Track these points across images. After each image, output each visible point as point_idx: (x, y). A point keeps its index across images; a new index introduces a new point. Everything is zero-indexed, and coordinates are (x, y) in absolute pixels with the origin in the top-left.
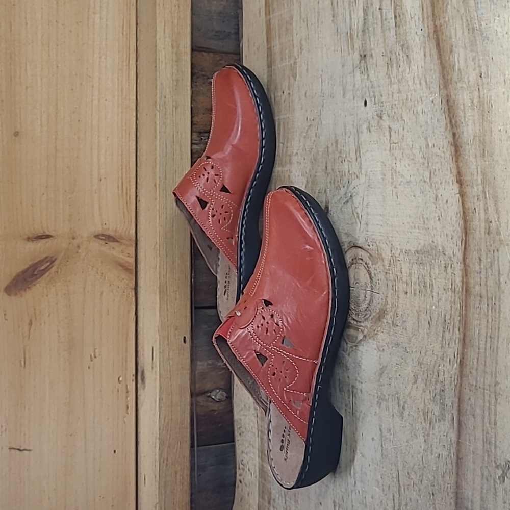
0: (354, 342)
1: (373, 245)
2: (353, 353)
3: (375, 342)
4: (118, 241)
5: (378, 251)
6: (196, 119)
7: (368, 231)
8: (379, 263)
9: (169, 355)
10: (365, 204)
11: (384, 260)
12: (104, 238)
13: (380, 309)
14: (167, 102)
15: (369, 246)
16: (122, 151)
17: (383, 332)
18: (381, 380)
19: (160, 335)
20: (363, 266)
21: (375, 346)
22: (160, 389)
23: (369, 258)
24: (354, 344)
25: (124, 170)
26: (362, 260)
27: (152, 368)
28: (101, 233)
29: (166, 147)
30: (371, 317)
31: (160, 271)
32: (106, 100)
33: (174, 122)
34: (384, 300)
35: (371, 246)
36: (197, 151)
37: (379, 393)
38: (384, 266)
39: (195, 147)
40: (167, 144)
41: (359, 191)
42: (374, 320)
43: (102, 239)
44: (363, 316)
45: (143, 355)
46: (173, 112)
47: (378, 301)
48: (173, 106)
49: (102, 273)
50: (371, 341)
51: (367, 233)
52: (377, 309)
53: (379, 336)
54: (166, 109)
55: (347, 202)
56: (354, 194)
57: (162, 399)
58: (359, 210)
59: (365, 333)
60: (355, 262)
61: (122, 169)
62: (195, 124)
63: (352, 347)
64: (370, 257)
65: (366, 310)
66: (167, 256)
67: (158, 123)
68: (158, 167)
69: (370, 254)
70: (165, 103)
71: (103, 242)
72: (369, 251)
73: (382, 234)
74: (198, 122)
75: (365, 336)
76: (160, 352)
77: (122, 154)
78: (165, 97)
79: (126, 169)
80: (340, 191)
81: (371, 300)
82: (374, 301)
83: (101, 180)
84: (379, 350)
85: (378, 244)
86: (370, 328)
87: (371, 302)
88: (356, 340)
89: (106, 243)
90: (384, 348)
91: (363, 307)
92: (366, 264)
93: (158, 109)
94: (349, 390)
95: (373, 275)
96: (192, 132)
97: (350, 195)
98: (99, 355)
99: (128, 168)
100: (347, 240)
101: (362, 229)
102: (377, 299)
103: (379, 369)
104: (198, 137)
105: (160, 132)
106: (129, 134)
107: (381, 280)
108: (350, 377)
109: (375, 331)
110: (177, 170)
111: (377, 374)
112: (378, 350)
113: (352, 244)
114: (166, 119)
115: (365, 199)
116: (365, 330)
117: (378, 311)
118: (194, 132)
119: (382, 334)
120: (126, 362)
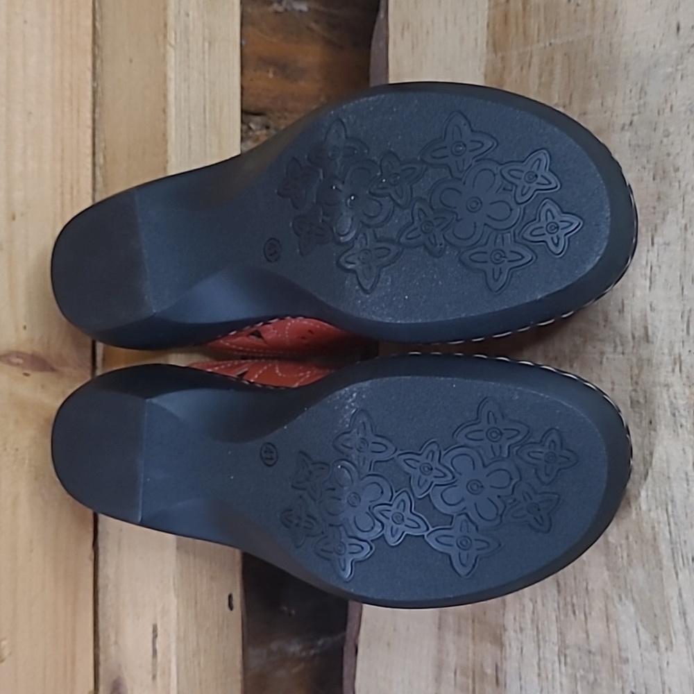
4: (53, 370)
9: (198, 644)
12: (20, 361)
14: (191, 26)
16: (63, 151)
25: (68, 197)
27: (154, 677)
28: (13, 347)
29: (190, 136)
32: (25, 22)
33: (207, 76)
40: (193, 128)
43: (18, 365)
45: (116, 643)
46: (204, 53)
48: (204, 39)
49: (17, 450)
54: (188, 42)
61: (62, 193)
67: (171, 74)
70: (187, 27)
71: (17, 372)
76: (178, 638)
77: (62, 158)
78: (188, 15)
79: (72, 194)
83: (14, 218)
89: (26, 375)
93: (173, 42)
98: (10, 654)
99: (75, 192)
105: (176, 98)
106: (78, 111)
114: (189, 67)
120: (73, 663)
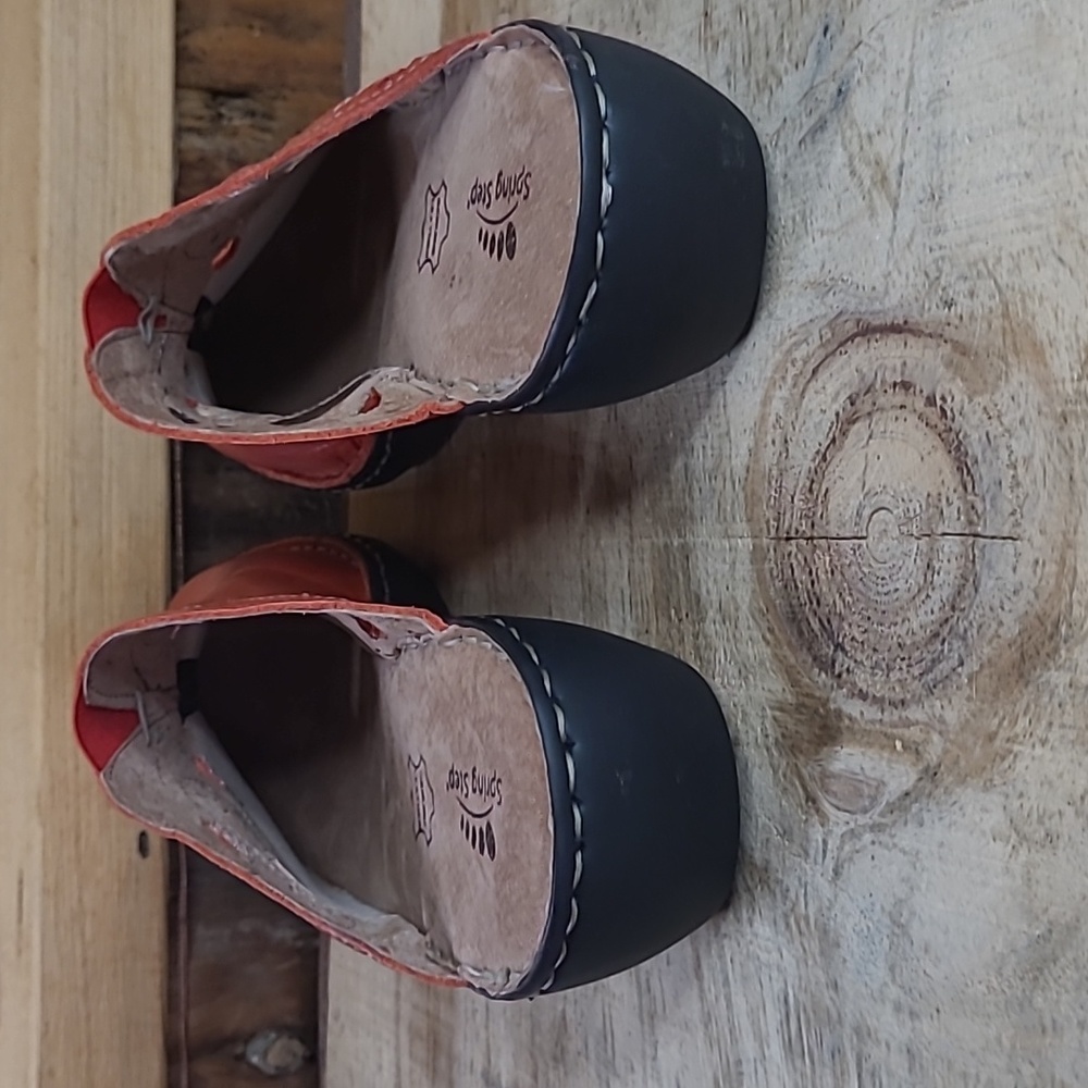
0: (865, 811)
1: (972, 294)
2: (863, 862)
3: (995, 799)
5: (1006, 315)
6: (197, 41)
7: (938, 231)
8: (1017, 376)
10: (921, 98)
11: (1049, 352)
13: (1019, 620)
15: (949, 304)
17: (1044, 742)
18: (1039, 1001)
19: (44, 825)
20: (912, 419)
21: (995, 819)
22: (44, 1035)
23: (949, 364)
24: (863, 820)
26: (906, 386)
29: (78, 118)
30: (964, 671)
31: (47, 580)
33: (110, 27)
34: (1052, 568)
35: (961, 299)
36: (202, 159)
37: (1027, 1070)
38: (1045, 383)
39: (194, 142)
41: (883, 54)
42: (983, 680)
44: (916, 671)
47: (1011, 579)
50: (968, 796)
51: (941, 239)
52: (1008, 619)
53: (1020, 766)
55: (821, 126)
56: (858, 74)
57: (51, 1073)
58: (884, 146)
59: (933, 752)
60: (867, 408)
62: (192, 59)
63: (853, 834)
64: (957, 357)
65: (936, 635)
66: (75, 522)
68: (45, 188)
69: (956, 345)
72: (949, 332)
73: (1032, 219)
74: (204, 53)
75: (931, 774)
80: (778, 94)
81: (969, 581)
82: (987, 584)
84: (1024, 838)
85: (1004, 280)
86: (964, 726)
87: (969, 587)
88: (874, 799)
90: (1053, 824)
91: (915, 625)
92: (931, 401)
94: (837, 1052)
95: (975, 448)
96: (179, 85)
97: (833, 88)
100: (823, 310)
101: (903, 233)
102: (1003, 568)
103: (1022, 942)
104: (207, 107)
105: (53, 58)
107: (1027, 461)
108: (844, 983)
109: (991, 737)
110: (119, 204)
111: (1008, 971)
112: (1014, 839)
113: (850, 325)
114: (77, 13)
115: (923, 73)
116: (926, 741)
117: (1011, 629)
118: (189, 87)
119: (1039, 750)
